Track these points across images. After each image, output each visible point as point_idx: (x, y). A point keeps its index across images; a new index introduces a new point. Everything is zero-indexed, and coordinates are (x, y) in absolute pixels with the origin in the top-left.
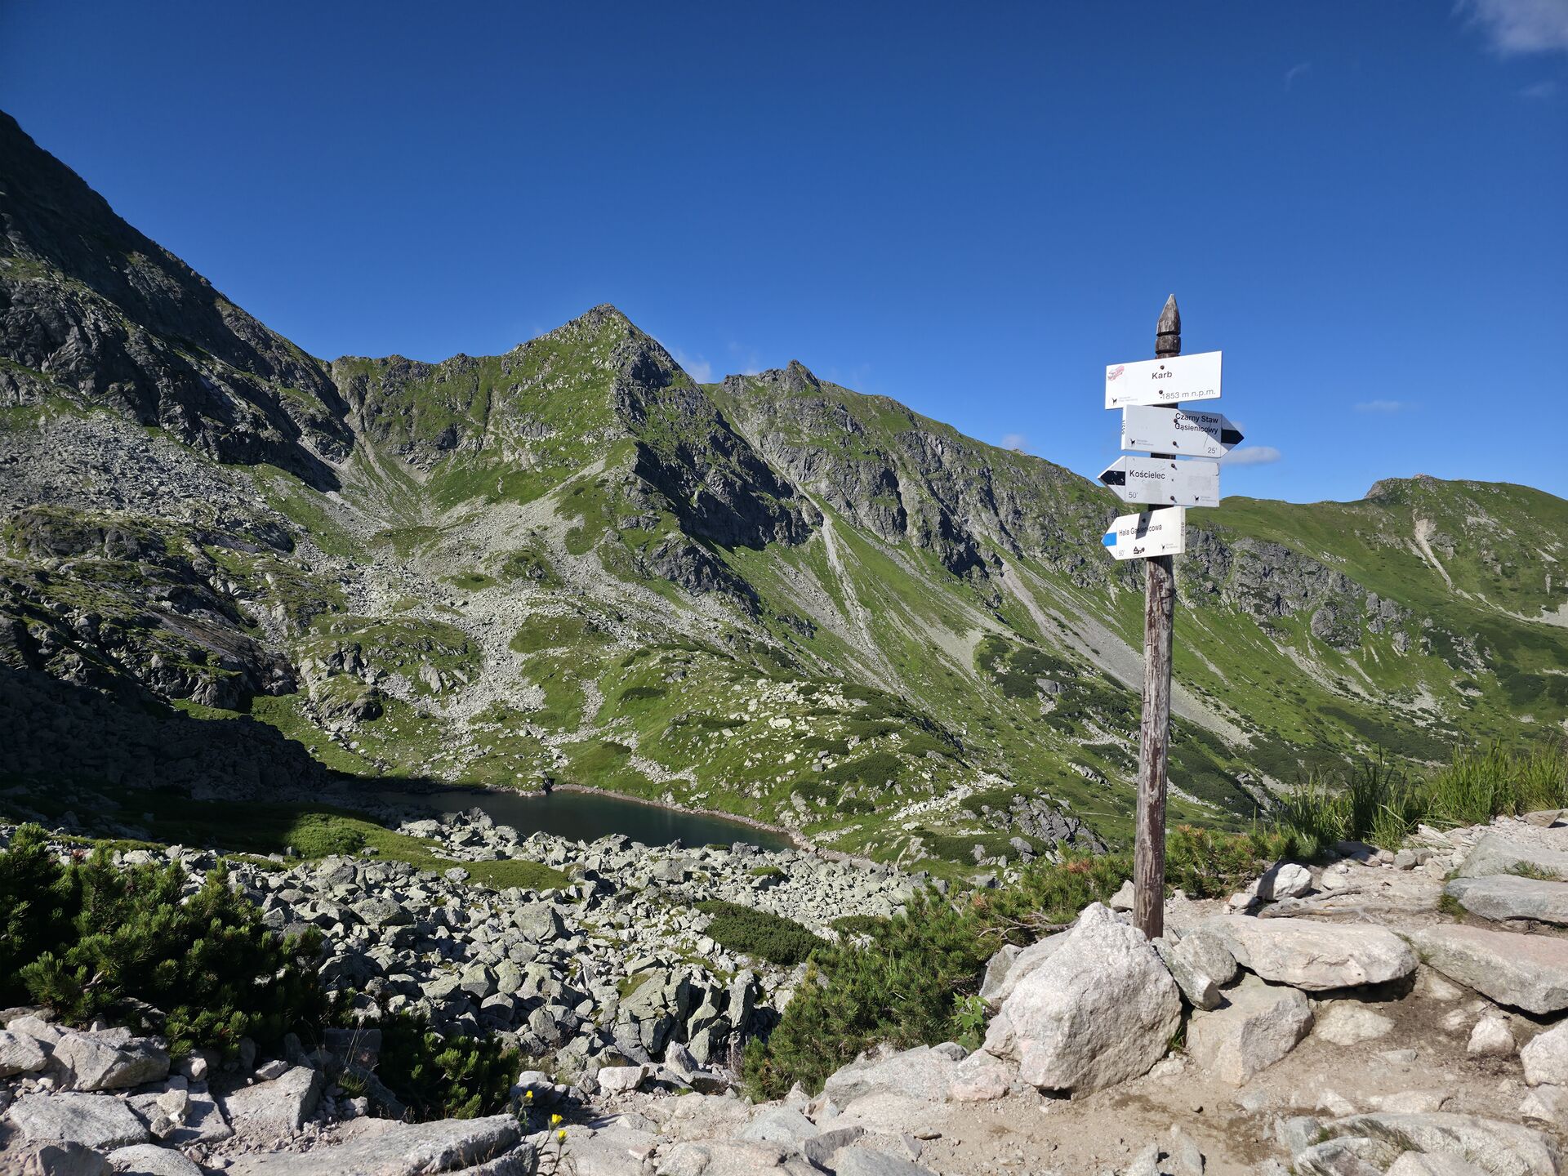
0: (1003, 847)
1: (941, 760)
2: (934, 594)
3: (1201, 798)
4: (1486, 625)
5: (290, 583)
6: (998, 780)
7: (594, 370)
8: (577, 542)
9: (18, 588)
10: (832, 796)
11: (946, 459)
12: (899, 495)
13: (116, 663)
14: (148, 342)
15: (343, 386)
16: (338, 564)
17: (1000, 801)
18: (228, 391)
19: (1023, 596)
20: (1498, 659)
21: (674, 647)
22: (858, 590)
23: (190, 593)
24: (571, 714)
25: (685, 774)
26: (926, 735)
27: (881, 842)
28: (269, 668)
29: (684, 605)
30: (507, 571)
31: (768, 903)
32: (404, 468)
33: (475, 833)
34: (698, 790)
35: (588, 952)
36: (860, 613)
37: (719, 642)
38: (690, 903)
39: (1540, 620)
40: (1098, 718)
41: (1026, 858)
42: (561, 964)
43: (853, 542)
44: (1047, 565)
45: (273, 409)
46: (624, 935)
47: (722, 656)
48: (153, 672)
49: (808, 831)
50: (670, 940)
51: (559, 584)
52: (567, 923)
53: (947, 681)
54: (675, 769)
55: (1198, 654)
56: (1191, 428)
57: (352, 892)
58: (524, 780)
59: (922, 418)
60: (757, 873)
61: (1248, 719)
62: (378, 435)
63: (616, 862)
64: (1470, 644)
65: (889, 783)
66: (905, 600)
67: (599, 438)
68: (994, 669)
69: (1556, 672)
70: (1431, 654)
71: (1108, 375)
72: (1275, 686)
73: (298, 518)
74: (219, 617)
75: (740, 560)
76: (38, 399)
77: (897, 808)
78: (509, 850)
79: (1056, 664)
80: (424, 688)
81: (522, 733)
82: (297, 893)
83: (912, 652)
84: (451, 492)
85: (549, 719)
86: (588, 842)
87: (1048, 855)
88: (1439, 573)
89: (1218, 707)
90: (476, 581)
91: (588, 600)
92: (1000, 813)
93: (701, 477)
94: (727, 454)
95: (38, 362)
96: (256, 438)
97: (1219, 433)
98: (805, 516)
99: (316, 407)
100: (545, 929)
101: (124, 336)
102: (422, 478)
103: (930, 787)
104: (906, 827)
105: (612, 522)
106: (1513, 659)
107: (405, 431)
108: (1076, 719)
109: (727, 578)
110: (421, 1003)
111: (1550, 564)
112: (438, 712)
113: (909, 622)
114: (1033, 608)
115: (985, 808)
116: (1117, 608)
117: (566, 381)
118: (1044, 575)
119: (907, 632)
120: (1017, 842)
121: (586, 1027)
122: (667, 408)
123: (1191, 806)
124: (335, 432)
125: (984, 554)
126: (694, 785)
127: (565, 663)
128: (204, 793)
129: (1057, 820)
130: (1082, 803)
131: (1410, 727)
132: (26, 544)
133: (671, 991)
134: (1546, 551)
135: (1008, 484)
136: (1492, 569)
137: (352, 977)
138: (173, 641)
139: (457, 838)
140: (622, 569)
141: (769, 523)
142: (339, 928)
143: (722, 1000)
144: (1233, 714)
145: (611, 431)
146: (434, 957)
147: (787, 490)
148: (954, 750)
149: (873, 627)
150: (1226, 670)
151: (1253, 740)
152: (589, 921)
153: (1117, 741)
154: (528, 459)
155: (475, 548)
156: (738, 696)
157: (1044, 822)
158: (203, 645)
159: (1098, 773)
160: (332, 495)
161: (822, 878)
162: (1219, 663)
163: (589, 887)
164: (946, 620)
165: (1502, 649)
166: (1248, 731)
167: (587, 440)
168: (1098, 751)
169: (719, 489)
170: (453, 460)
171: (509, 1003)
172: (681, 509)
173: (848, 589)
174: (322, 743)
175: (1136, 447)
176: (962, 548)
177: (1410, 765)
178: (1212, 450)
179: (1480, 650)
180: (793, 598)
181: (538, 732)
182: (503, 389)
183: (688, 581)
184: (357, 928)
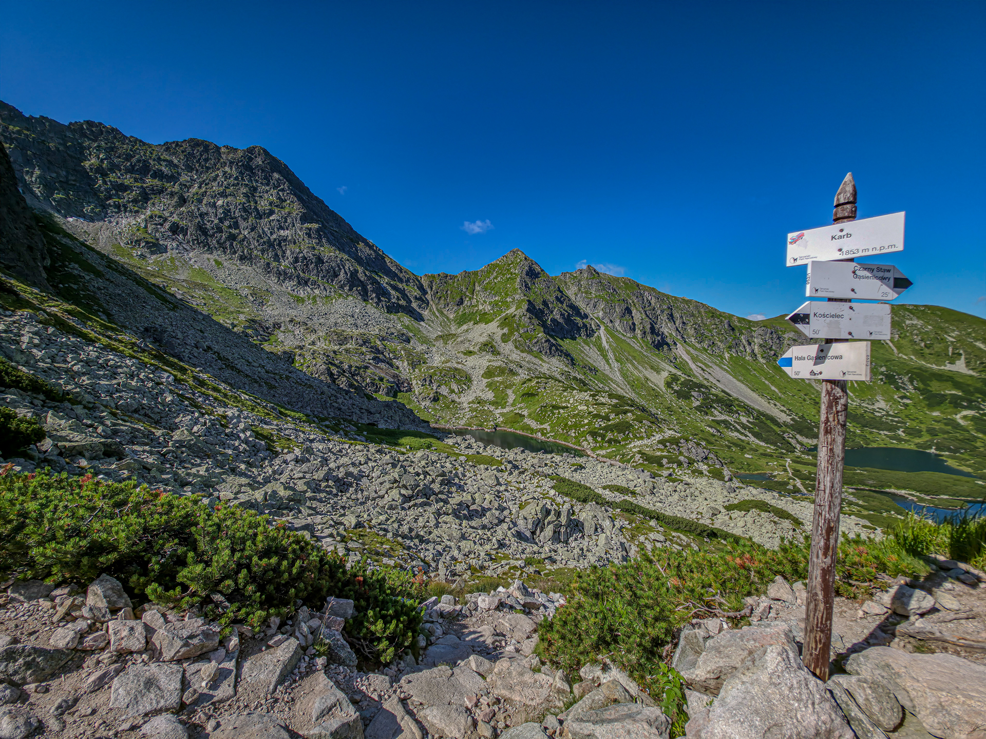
0: (676, 460)
1: (649, 424)
2: (647, 357)
3: (766, 443)
4: (915, 371)
5: (409, 353)
6: (673, 433)
7: (511, 274)
8: (505, 338)
9: (328, 356)
10: (603, 437)
11: (653, 302)
12: (632, 317)
13: (357, 381)
14: (365, 273)
15: (425, 284)
16: (424, 347)
17: (675, 441)
18: (389, 288)
19: (686, 357)
20: (921, 386)
21: (541, 378)
22: (615, 355)
23: (378, 357)
24: (503, 402)
25: (546, 426)
26: (643, 414)
27: (623, 455)
28: (403, 383)
29: (544, 362)
30: (480, 349)
31: (577, 477)
32: (445, 313)
33: (469, 444)
34: (550, 432)
35: (508, 492)
36: (616, 365)
37: (558, 376)
38: (546, 476)
39: (945, 368)
40: (719, 408)
41: (685, 465)
42: (498, 496)
43: (613, 336)
44: (697, 345)
45: (402, 292)
46: (522, 486)
47: (560, 381)
48: (367, 384)
49: (593, 450)
50: (539, 490)
51: (499, 354)
52: (500, 480)
53: (652, 392)
54: (542, 424)
55: (767, 382)
56: (867, 277)
57: (427, 464)
58: (487, 425)
59: (642, 286)
60: (573, 465)
61: (790, 410)
62: (437, 301)
63: (519, 457)
64: (906, 379)
65: (627, 432)
66: (635, 359)
67: (514, 299)
68: (673, 388)
69: (953, 392)
70: (885, 383)
71: (789, 240)
72: (803, 396)
73: (411, 331)
74: (387, 366)
75: (566, 344)
76: (333, 294)
77: (630, 442)
78: (481, 451)
79: (700, 386)
80: (452, 391)
81: (486, 408)
82: (409, 463)
83: (637, 380)
84: (461, 320)
85: (495, 404)
86: (509, 450)
87: (695, 464)
88: (890, 347)
89: (775, 405)
90: (470, 353)
91: (509, 360)
92: (674, 446)
93: (552, 312)
94: (562, 303)
95: (332, 281)
96: (398, 304)
97: (892, 281)
98: (593, 326)
99: (417, 293)
100: (492, 482)
101: (357, 271)
102: (451, 316)
103: (644, 435)
104: (634, 450)
105: (518, 330)
106: (929, 386)
107: (445, 299)
108: (709, 409)
109: (562, 351)
110: (449, 506)
111: (952, 342)
112: (458, 400)
113: (636, 368)
114: (690, 362)
115: (668, 444)
116: (729, 362)
117: (501, 278)
118: (696, 349)
119: (635, 372)
120: (681, 458)
121: (507, 520)
122: (539, 286)
123: (761, 446)
124: (423, 301)
125: (668, 340)
126: (549, 430)
127: (501, 383)
128: (382, 426)
129: (700, 450)
130: (711, 443)
131: (872, 416)
132: (330, 342)
133: (538, 508)
134: (949, 336)
135: (680, 312)
136: (919, 344)
137: (425, 495)
138: (373, 374)
139: (463, 446)
140: (521, 348)
141: (579, 329)
142: (422, 477)
143: (559, 514)
144: (782, 408)
145: (518, 296)
146: (454, 489)
147: (586, 316)
148: (655, 420)
149: (621, 371)
150: (780, 389)
151: (792, 419)
152: (509, 480)
153: (728, 418)
154: (488, 308)
155: (469, 341)
156: (566, 397)
157: (694, 451)
158: (383, 375)
159: (718, 431)
160: (422, 323)
161: (599, 469)
162: (777, 386)
163: (509, 466)
164: (652, 368)
165: (923, 381)
166: (790, 416)
167: (509, 300)
168: (718, 422)
169: (559, 317)
170: (462, 309)
171: (479, 509)
172: (544, 325)
173: (611, 355)
174: (420, 410)
175: (819, 294)
176: (659, 338)
177: (871, 433)
178: (886, 294)
179: (911, 380)
180: (588, 359)
181: (492, 408)
182: (479, 283)
183: (546, 352)
184: (428, 477)
